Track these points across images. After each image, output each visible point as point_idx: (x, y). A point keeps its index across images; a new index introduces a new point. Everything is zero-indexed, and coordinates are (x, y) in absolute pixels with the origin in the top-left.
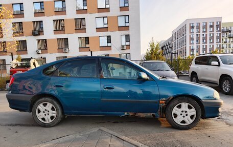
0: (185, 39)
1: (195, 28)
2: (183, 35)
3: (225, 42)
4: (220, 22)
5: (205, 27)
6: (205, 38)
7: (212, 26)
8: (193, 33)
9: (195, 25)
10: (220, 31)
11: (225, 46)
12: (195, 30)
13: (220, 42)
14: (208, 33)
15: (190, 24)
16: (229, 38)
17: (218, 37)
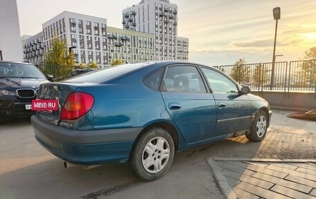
0: (65, 39)
1: (77, 26)
2: (61, 33)
3: (112, 51)
4: (105, 25)
5: (89, 27)
6: (90, 42)
7: (96, 28)
8: (75, 32)
9: (77, 23)
10: (106, 36)
11: (112, 55)
12: (77, 29)
13: (106, 50)
14: (93, 36)
15: (70, 19)
16: (116, 46)
17: (105, 44)
